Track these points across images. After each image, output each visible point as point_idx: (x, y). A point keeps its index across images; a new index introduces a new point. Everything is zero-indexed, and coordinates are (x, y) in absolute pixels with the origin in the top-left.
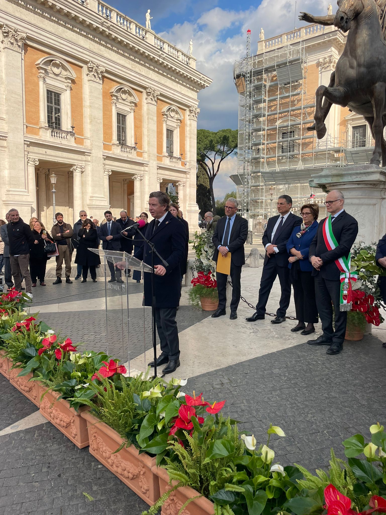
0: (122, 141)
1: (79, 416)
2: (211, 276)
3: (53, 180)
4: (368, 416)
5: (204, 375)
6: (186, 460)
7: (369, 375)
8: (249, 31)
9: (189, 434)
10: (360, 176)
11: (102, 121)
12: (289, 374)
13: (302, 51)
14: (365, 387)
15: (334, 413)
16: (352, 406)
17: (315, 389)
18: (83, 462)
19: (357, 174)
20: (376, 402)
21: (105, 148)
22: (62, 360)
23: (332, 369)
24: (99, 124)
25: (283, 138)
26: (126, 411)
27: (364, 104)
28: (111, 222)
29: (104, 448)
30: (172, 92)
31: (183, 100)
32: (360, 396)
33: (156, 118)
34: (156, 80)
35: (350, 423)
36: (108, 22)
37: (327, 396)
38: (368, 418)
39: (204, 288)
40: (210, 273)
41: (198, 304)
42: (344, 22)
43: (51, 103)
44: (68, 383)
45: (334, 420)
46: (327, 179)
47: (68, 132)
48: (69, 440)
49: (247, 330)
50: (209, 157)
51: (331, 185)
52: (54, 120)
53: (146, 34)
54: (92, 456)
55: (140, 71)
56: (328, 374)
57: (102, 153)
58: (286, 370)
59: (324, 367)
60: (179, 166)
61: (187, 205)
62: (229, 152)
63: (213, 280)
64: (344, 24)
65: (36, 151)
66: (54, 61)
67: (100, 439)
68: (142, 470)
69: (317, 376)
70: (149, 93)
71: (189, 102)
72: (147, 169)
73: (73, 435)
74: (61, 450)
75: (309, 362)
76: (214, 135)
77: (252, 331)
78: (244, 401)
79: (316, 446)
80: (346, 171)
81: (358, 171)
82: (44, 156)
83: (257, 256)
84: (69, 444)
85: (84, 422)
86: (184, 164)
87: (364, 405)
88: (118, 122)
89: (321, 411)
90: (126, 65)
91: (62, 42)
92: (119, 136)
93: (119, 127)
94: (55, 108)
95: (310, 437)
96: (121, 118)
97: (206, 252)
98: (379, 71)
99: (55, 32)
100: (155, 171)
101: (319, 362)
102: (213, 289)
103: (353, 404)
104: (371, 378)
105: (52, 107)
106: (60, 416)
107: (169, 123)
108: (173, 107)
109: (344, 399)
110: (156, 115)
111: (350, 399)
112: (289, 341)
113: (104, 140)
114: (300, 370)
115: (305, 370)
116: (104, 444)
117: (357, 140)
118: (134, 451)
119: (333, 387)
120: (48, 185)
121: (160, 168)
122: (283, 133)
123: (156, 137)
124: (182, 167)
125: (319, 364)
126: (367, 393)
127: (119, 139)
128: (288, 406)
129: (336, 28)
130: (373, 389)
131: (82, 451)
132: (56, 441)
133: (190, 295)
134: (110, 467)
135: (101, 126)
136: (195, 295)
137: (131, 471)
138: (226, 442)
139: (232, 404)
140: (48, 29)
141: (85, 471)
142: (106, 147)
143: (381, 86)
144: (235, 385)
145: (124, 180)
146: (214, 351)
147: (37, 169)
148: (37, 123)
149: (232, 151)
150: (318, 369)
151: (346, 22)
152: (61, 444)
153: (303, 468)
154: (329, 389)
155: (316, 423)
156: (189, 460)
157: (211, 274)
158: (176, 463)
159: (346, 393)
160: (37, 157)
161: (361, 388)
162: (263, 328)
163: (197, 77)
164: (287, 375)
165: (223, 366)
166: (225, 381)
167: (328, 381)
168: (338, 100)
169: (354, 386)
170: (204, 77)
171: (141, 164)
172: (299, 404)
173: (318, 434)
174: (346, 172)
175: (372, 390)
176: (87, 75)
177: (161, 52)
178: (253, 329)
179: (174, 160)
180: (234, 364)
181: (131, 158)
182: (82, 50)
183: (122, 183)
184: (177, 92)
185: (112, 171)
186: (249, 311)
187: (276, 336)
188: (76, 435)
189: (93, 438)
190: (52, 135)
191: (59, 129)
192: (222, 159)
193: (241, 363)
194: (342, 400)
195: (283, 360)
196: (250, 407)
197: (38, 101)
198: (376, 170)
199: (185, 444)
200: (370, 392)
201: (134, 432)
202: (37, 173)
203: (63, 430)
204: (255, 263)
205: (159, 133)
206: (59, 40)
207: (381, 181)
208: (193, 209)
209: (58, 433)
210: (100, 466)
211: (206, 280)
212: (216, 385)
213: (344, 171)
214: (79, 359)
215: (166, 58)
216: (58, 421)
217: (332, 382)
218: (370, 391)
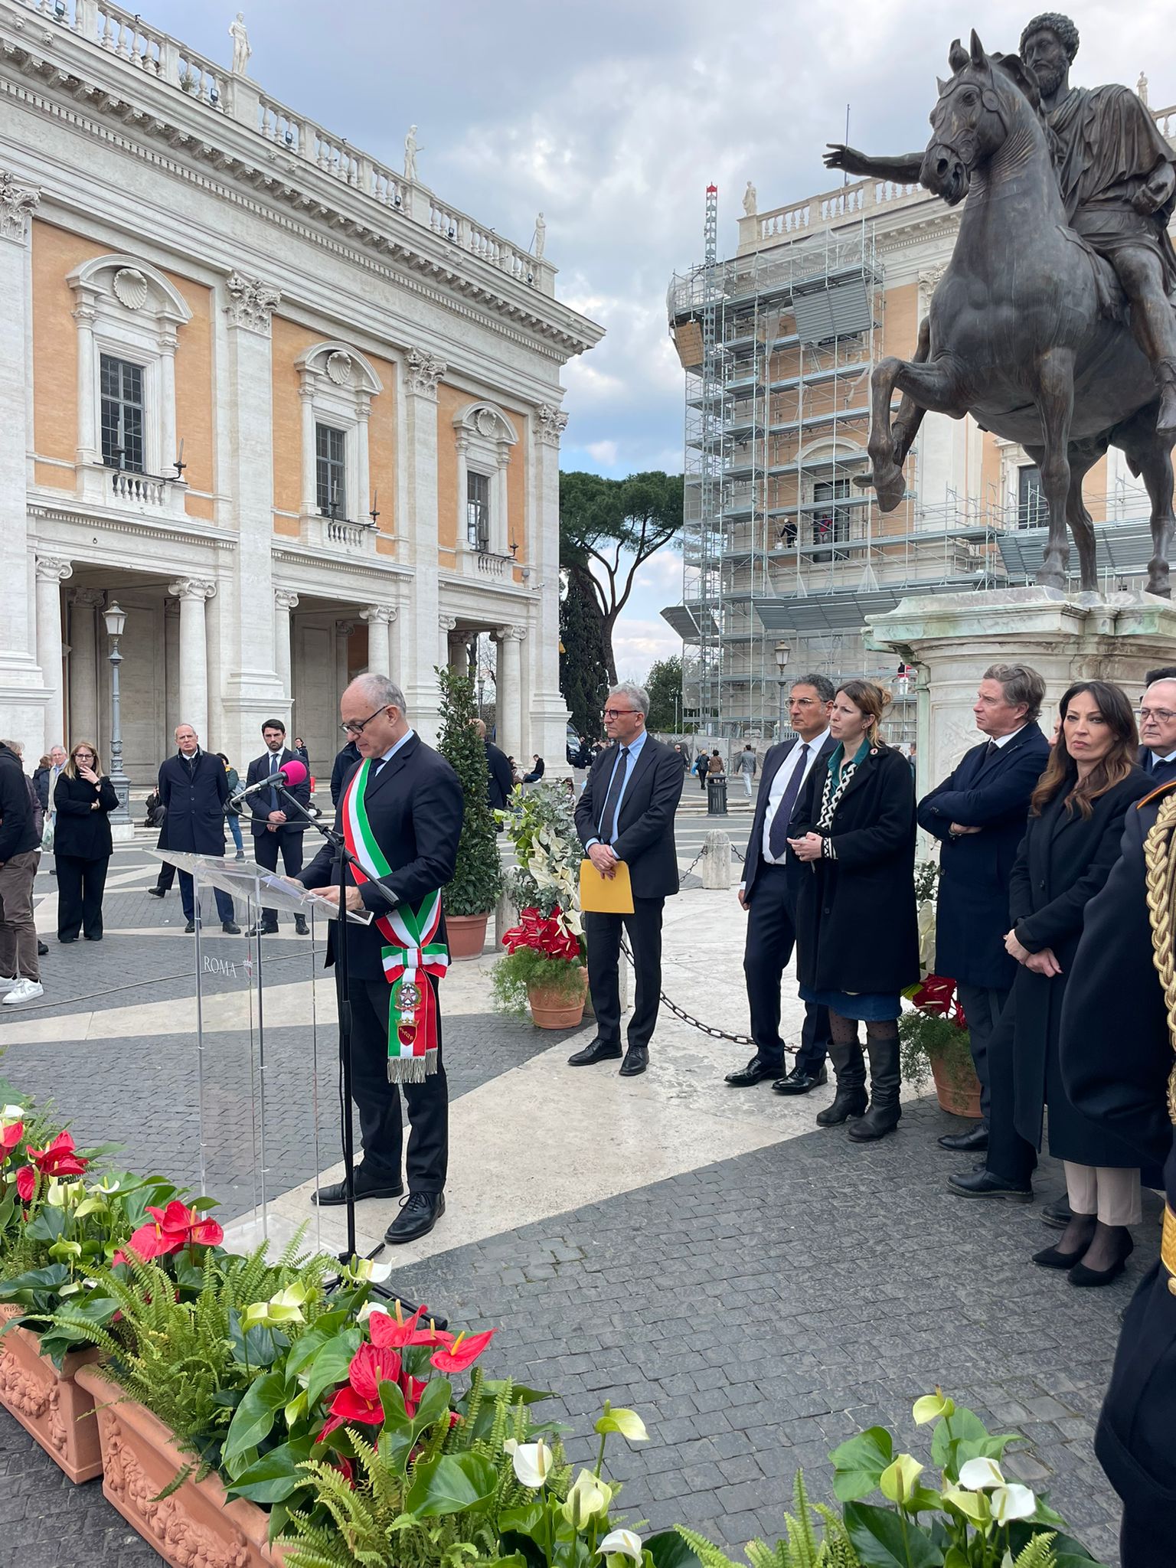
0: (331, 506)
1: (71, 1380)
2: (559, 920)
3: (115, 626)
4: (983, 1359)
5: (502, 1238)
6: (354, 1524)
7: (1007, 1228)
8: (712, 189)
9: (363, 1440)
10: (1005, 620)
11: (269, 448)
12: (766, 1227)
13: (867, 246)
14: (989, 1264)
15: (882, 1350)
16: (941, 1328)
17: (837, 1274)
18: (81, 1528)
19: (997, 613)
20: (1016, 1313)
21: (278, 529)
22: (34, 1203)
23: (899, 1210)
24: (261, 455)
25: (816, 500)
26: (198, 1365)
27: (1017, 409)
28: (281, 752)
29: (140, 1483)
30: (486, 363)
31: (518, 387)
32: (968, 1295)
33: (435, 439)
34: (434, 327)
35: (926, 1381)
36: (291, 158)
37: (869, 1295)
38: (983, 1364)
39: (537, 960)
40: (556, 912)
41: (522, 1011)
42: (950, 175)
43: (115, 393)
44: (42, 1279)
45: (878, 1372)
46: (911, 627)
47: (164, 480)
48: (46, 1456)
49: (661, 1090)
50: (601, 553)
51: (925, 645)
52: (121, 444)
53: (404, 195)
54: (109, 1506)
55: (388, 300)
56: (885, 1225)
57: (268, 543)
58: (758, 1214)
59: (876, 1201)
60: (505, 581)
61: (532, 698)
62: (659, 540)
63: (565, 934)
64: (948, 178)
65: (67, 537)
66: (124, 271)
67: (128, 1455)
68: (239, 1553)
69: (850, 1232)
70: (415, 365)
71: (535, 394)
72: (404, 589)
73: (56, 1441)
74: (16, 1488)
75: (830, 1189)
76: (615, 490)
77: (674, 1092)
78: (616, 1319)
79: (812, 1457)
80: (964, 604)
81: (1000, 607)
82: (91, 553)
83: (723, 854)
84: (47, 1470)
85: (85, 1400)
86: (522, 576)
87: (976, 1322)
88: (321, 450)
89: (843, 1344)
90: (345, 283)
91: (150, 213)
92: (322, 491)
93: (321, 466)
94: (127, 410)
95: (798, 1431)
96: (330, 439)
97: (547, 848)
98: (1055, 315)
99: (129, 185)
100: (434, 595)
101: (863, 1188)
102: (568, 962)
103: (944, 1321)
104: (1010, 1237)
105: (116, 406)
106: (21, 1381)
107: (476, 454)
108: (488, 408)
109: (918, 1303)
110: (436, 431)
111: (937, 1305)
112: (783, 1121)
113: (278, 504)
114: (802, 1214)
115: (817, 1212)
116: (139, 1468)
117: (1033, 506)
118: (215, 1491)
119: (892, 1267)
120: (101, 640)
121: (447, 586)
122: (817, 486)
123: (436, 495)
124: (515, 585)
125: (861, 1193)
126: (993, 1285)
127: (322, 501)
128: (747, 1331)
129: (928, 194)
130: (1011, 1270)
131: (82, 1491)
132: (7, 1458)
133: (500, 981)
134: (159, 1542)
135: (268, 462)
136: (513, 984)
137: (210, 1556)
138: (473, 1461)
139: (575, 1330)
140: (106, 177)
141: (81, 1557)
142: (281, 524)
143: (1063, 361)
144: (597, 1267)
145: (340, 624)
146: (550, 1157)
147: (68, 592)
148: (72, 453)
149: (670, 536)
150: (857, 1210)
151: (956, 175)
152: (20, 1471)
153: (700, 1539)
154: (880, 1273)
155: (824, 1385)
156: (363, 1523)
157: (560, 917)
158: (325, 1534)
159: (929, 1286)
160: (69, 554)
161: (977, 1267)
162: (710, 1083)
163: (559, 321)
164: (760, 1229)
165: (569, 1207)
166: (568, 1254)
167: (879, 1248)
168: (938, 398)
169: (957, 1261)
170: (580, 320)
171: (393, 576)
172: (780, 1324)
173: (825, 1418)
174: (964, 609)
175: (1008, 1274)
176: (227, 311)
177: (449, 248)
178: (680, 1085)
179: (492, 564)
180: (605, 1197)
181: (357, 558)
182: (209, 240)
183: (334, 633)
184: (498, 362)
185: (301, 596)
186: (676, 1029)
187: (745, 1107)
188: (63, 1440)
189: (112, 1451)
190: (115, 489)
191: (139, 470)
192: (639, 561)
193: (626, 1194)
194: (913, 1307)
195: (755, 1184)
196: (629, 1336)
197: (75, 388)
198: (1051, 602)
199: (354, 1471)
200: (1001, 1282)
201: (217, 1434)
202: (70, 603)
203: (29, 1424)
204: (717, 875)
205: (446, 484)
206: (140, 209)
207: (1068, 636)
208: (549, 708)
209: (19, 1434)
210: (129, 1540)
211: (544, 936)
212: (536, 1267)
213: (961, 605)
214: (80, 1199)
215: (464, 264)
216: (15, 1396)
217: (892, 1250)
218: (1002, 1276)
